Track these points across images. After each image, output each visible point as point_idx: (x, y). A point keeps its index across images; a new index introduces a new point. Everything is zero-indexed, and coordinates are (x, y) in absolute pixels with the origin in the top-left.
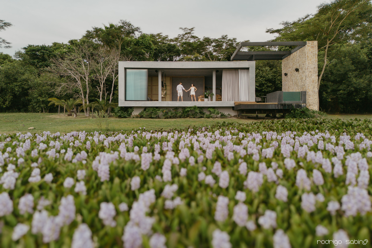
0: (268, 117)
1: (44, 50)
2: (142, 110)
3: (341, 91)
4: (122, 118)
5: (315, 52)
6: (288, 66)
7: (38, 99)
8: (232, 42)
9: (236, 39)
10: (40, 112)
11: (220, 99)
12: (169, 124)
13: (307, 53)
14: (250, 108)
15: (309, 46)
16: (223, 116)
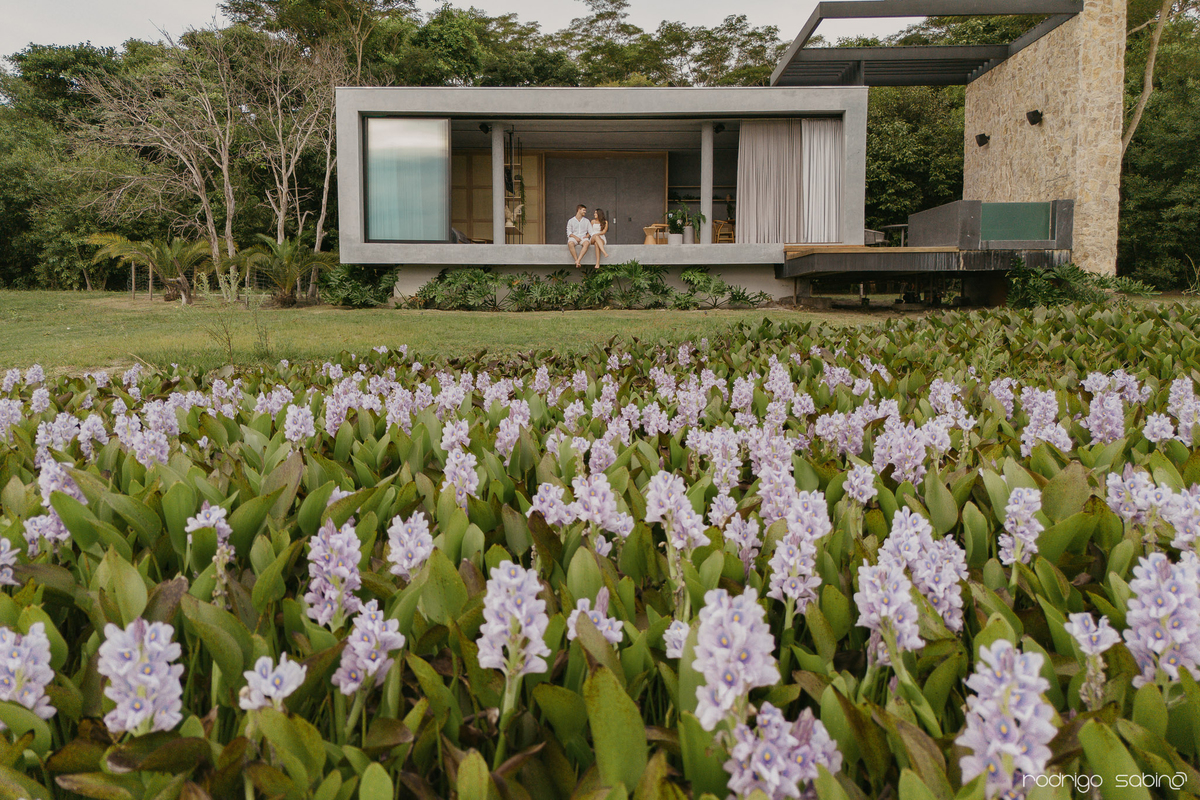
0: (911, 302)
1: (87, 63)
2: (430, 278)
3: (1179, 209)
4: (354, 307)
5: (1115, 42)
6: (994, 107)
7: (63, 243)
8: (761, 40)
9: (776, 29)
10: (75, 286)
11: (727, 238)
12: (530, 330)
13: (1085, 44)
14: (849, 269)
15: (1093, 18)
16: (738, 301)
